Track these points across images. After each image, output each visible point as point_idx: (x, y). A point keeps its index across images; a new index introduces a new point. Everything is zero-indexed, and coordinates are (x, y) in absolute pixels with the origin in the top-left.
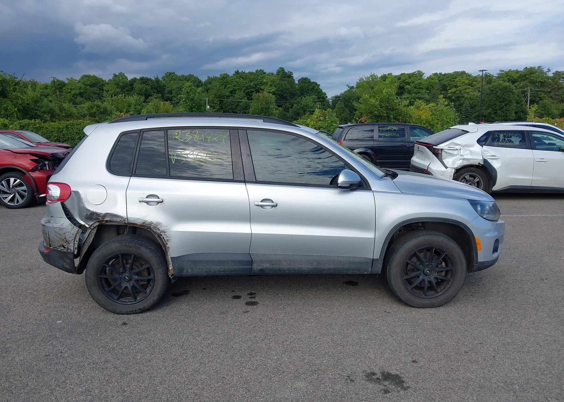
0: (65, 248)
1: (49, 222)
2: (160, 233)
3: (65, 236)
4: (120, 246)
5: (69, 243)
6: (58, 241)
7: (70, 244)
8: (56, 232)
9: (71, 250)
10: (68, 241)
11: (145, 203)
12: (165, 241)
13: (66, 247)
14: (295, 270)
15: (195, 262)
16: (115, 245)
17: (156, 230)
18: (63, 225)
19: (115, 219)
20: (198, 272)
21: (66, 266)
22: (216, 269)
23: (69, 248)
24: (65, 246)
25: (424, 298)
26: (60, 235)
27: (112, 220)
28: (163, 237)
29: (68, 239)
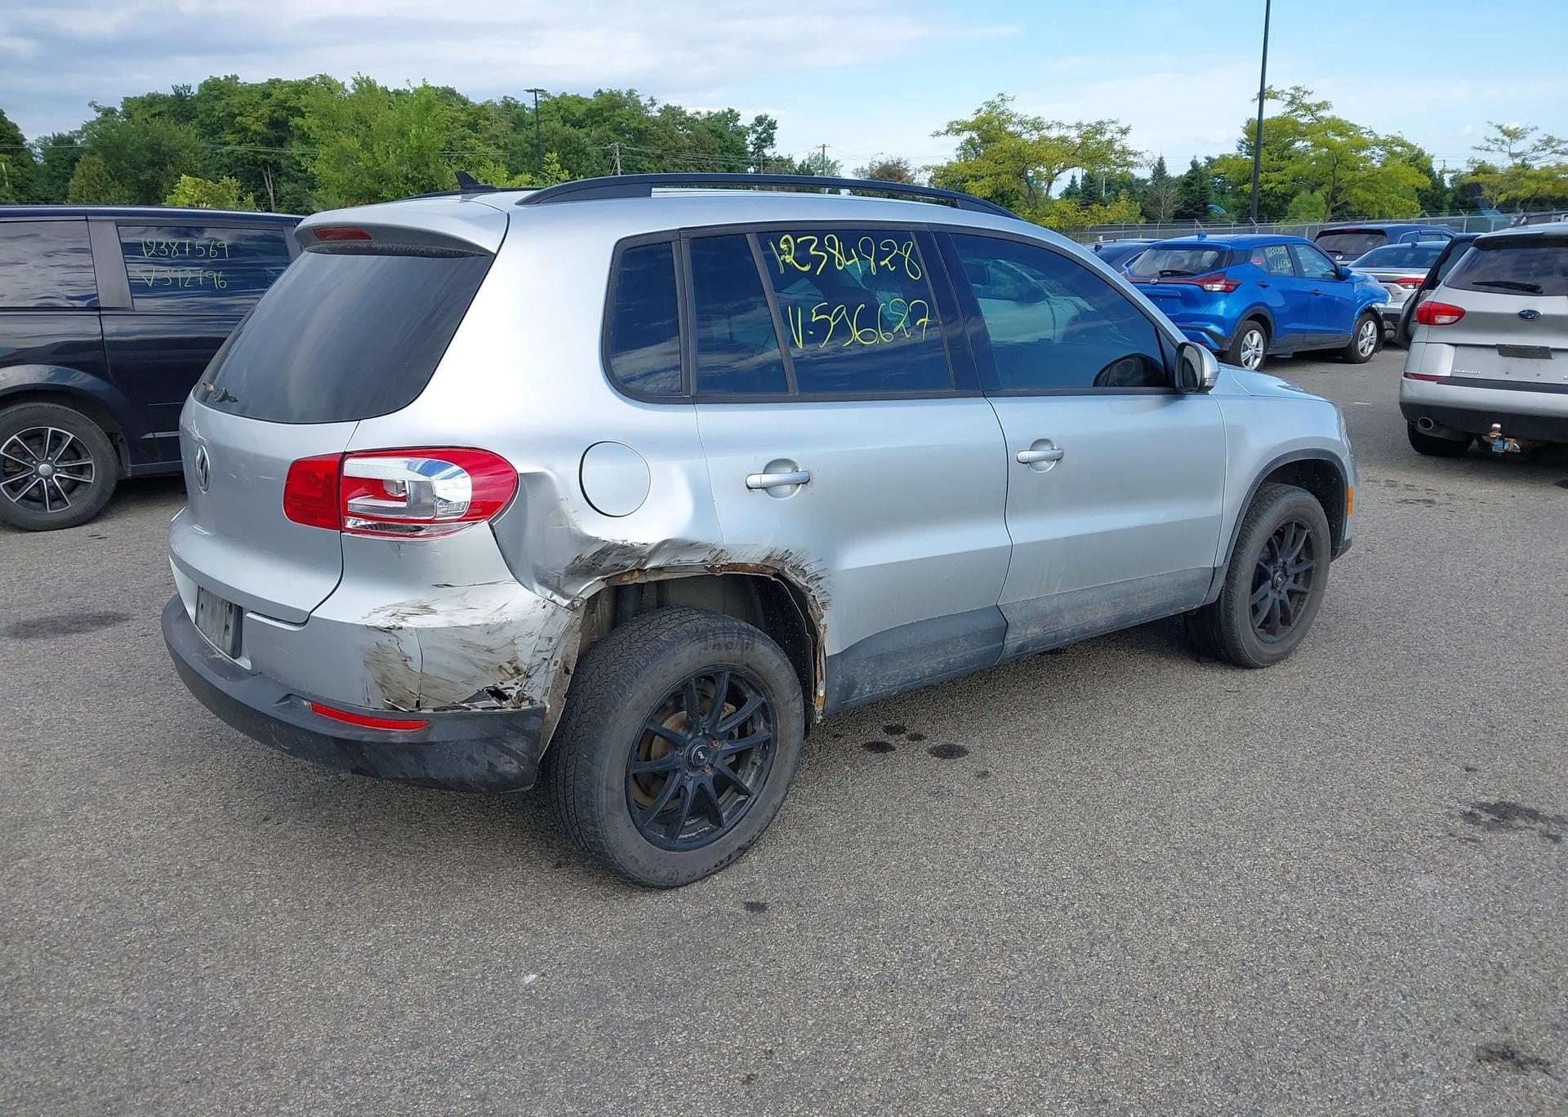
0: (506, 698)
1: (426, 609)
2: (806, 584)
3: (515, 652)
4: (703, 651)
5: (528, 677)
6: (470, 680)
7: (533, 679)
8: (467, 645)
9: (531, 702)
10: (525, 668)
11: (764, 491)
12: (818, 607)
13: (514, 695)
14: (1083, 631)
15: (882, 659)
16: (689, 649)
17: (798, 576)
18: (505, 609)
19: (685, 559)
20: (885, 687)
21: (507, 768)
22: (927, 666)
23: (528, 694)
24: (508, 692)
25: (1274, 643)
26: (490, 651)
27: (676, 564)
28: (814, 596)
29: (525, 659)
